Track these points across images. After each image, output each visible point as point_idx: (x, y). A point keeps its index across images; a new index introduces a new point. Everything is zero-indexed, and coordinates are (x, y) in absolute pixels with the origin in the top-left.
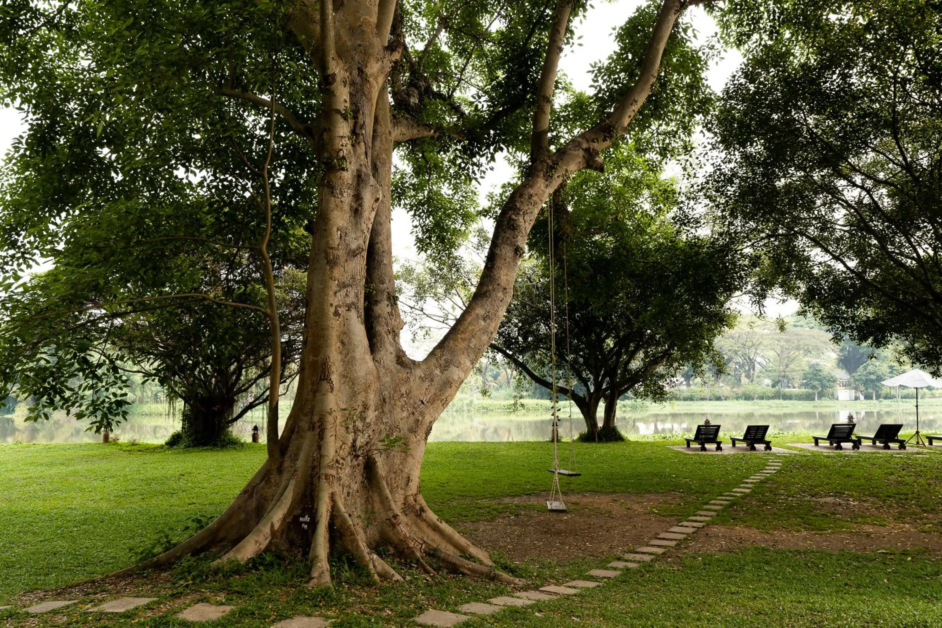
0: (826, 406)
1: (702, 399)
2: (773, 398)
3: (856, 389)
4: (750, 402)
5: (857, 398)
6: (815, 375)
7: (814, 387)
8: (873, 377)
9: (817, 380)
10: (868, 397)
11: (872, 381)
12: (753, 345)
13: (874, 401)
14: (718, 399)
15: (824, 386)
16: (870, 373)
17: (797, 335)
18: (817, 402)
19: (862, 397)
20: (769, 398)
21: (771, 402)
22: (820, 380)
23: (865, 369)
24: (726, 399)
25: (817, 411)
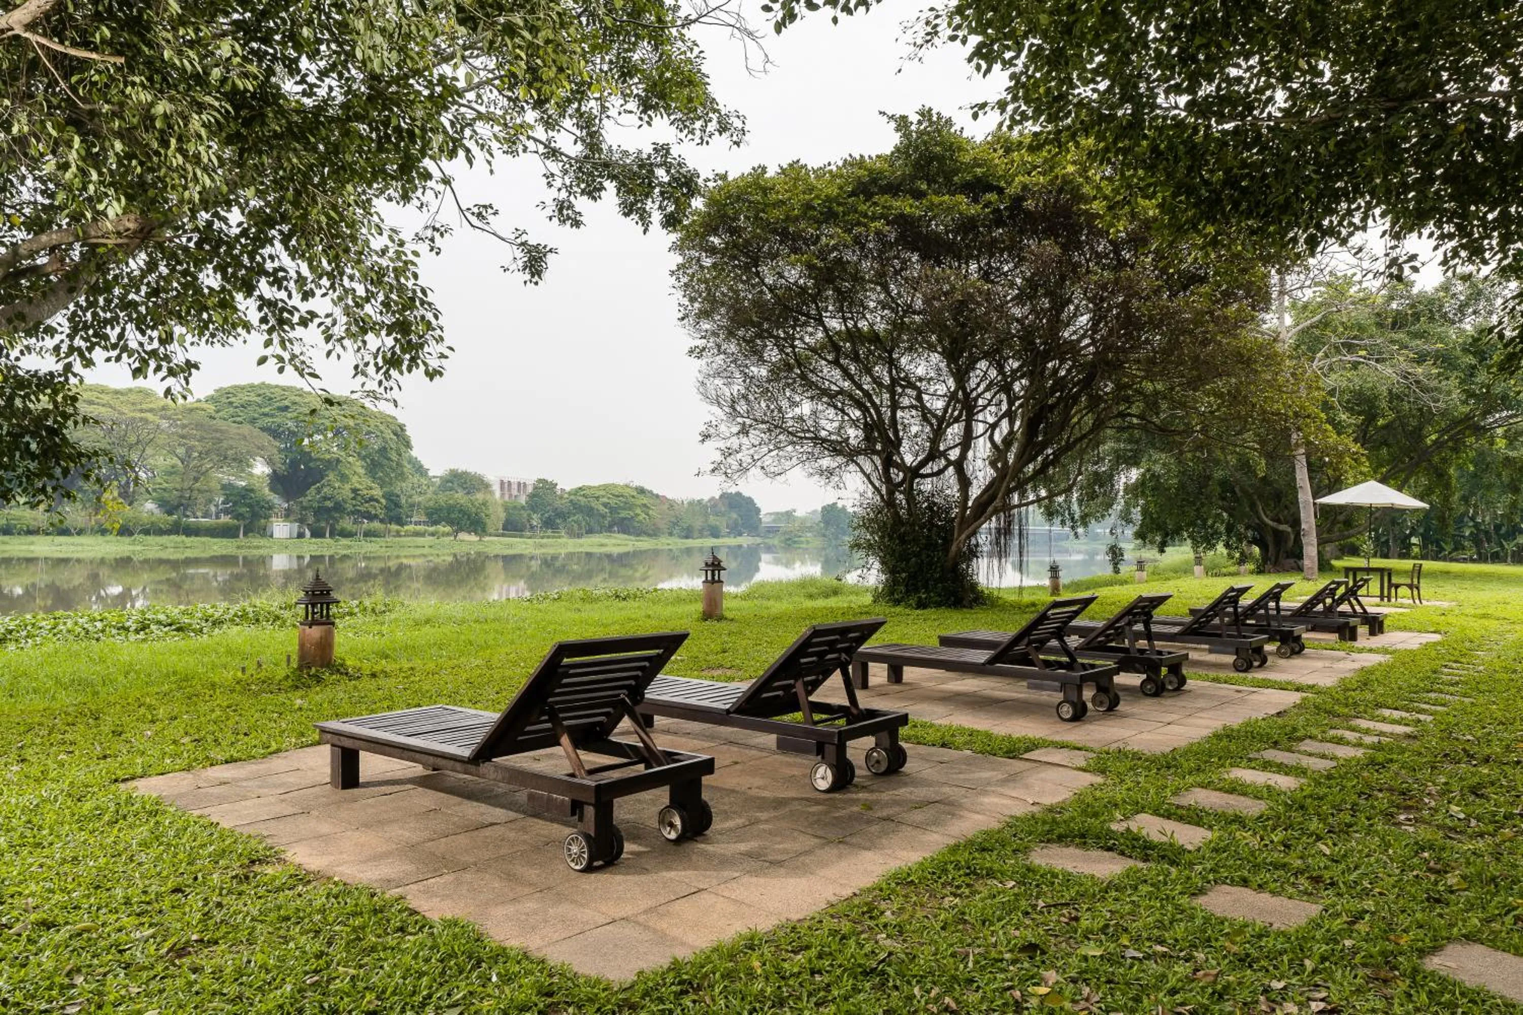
0: (258, 547)
1: (30, 532)
2: (169, 532)
3: (302, 521)
4: (127, 539)
5: (301, 535)
6: (243, 497)
7: (239, 516)
8: (329, 504)
9: (246, 505)
10: (317, 534)
11: (328, 510)
12: (138, 442)
13: (328, 540)
14: (65, 532)
15: (255, 516)
16: (325, 498)
17: (216, 431)
18: (242, 540)
19: (308, 533)
20: (161, 532)
21: (164, 539)
22: (250, 506)
23: (319, 491)
24: (80, 532)
25: (241, 553)
